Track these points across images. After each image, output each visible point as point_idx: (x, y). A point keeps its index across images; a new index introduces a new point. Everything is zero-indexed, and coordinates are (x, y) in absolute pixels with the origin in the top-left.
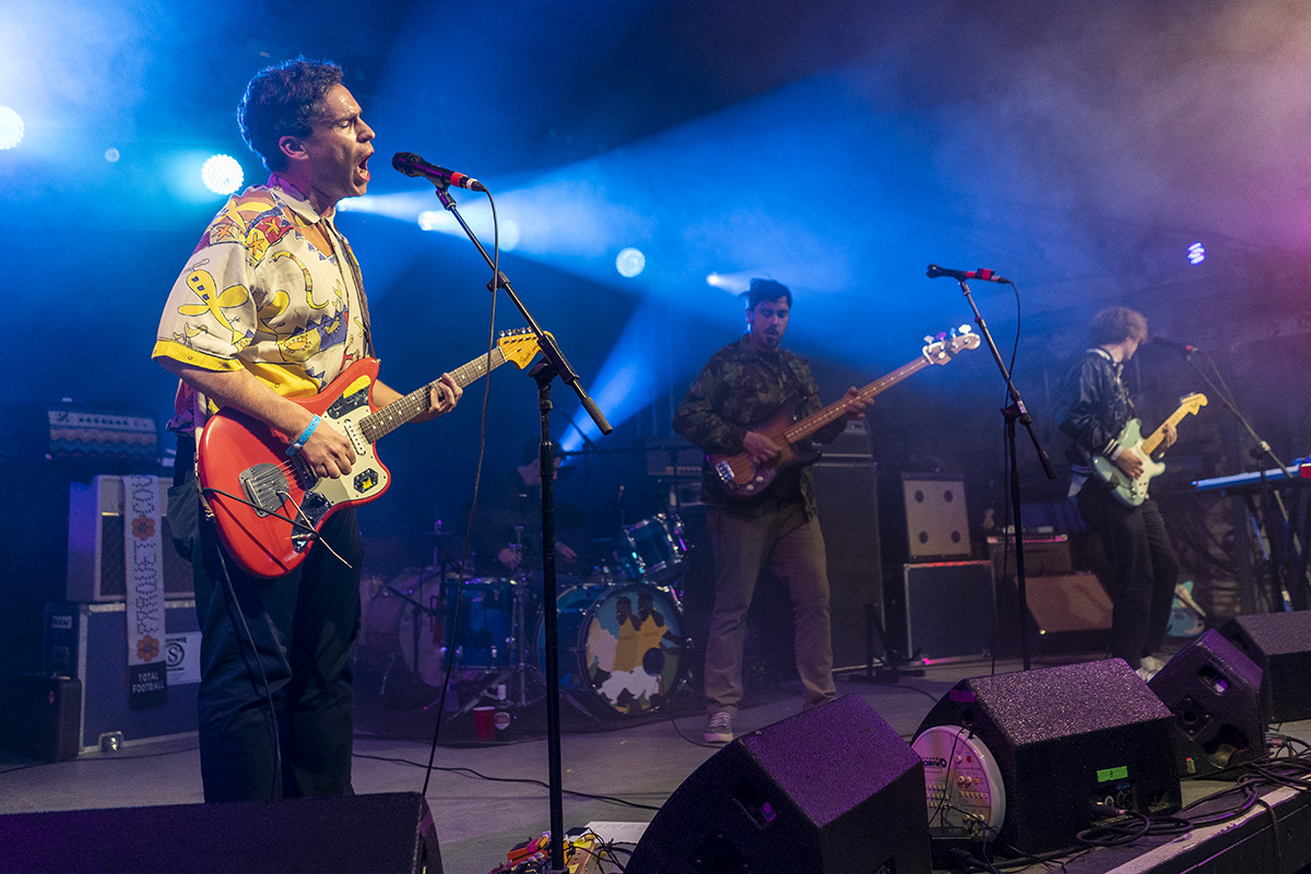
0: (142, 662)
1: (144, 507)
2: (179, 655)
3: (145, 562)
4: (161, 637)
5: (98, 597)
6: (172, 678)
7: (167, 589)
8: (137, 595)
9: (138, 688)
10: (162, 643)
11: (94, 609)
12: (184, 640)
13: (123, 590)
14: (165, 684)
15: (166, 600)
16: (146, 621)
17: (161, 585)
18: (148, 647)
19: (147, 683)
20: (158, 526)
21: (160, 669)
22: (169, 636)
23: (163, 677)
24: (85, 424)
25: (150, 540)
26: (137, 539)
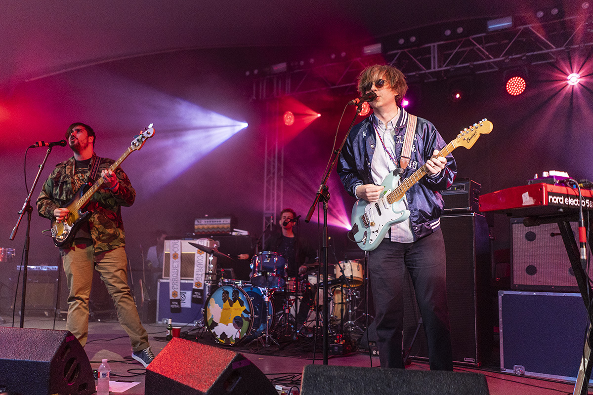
0: (173, 298)
1: (176, 250)
2: (184, 298)
3: (175, 267)
4: (179, 291)
5: (163, 277)
6: (183, 305)
7: (182, 276)
8: (173, 277)
9: (172, 306)
10: (179, 293)
11: (162, 281)
12: (186, 293)
13: (169, 276)
14: (180, 306)
15: (181, 279)
16: (175, 286)
17: (179, 274)
18: (175, 294)
19: (175, 305)
20: (179, 256)
21: (179, 301)
22: (182, 291)
23: (179, 304)
24: (207, 223)
25: (177, 260)
26: (174, 260)
